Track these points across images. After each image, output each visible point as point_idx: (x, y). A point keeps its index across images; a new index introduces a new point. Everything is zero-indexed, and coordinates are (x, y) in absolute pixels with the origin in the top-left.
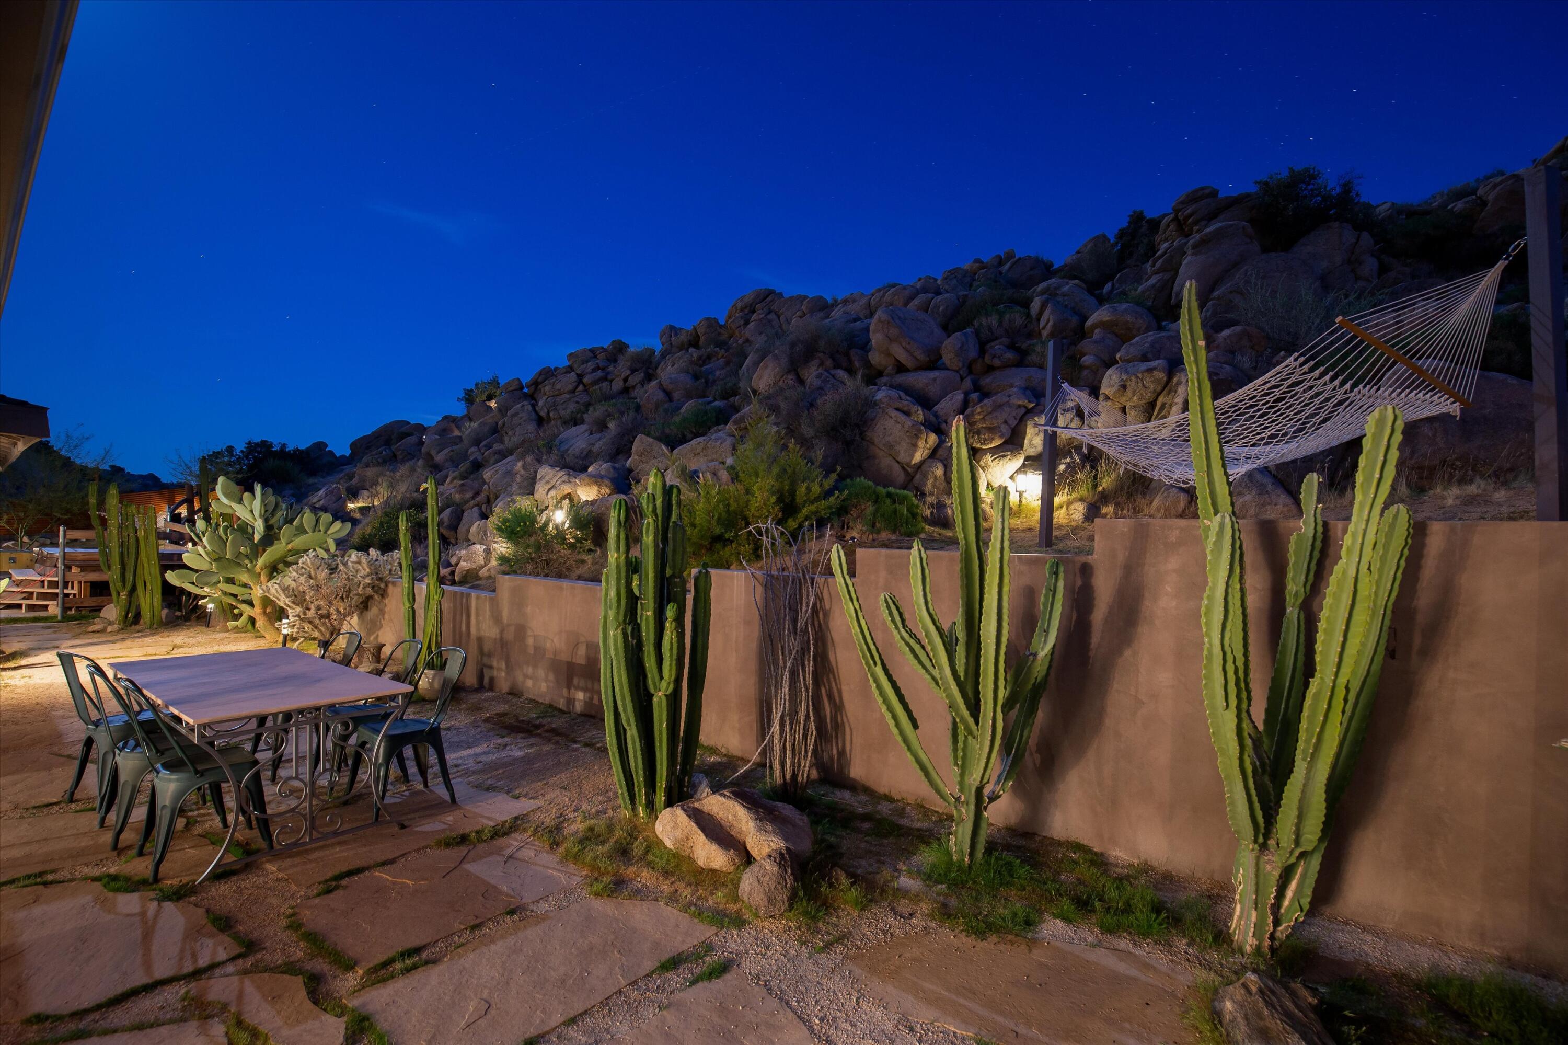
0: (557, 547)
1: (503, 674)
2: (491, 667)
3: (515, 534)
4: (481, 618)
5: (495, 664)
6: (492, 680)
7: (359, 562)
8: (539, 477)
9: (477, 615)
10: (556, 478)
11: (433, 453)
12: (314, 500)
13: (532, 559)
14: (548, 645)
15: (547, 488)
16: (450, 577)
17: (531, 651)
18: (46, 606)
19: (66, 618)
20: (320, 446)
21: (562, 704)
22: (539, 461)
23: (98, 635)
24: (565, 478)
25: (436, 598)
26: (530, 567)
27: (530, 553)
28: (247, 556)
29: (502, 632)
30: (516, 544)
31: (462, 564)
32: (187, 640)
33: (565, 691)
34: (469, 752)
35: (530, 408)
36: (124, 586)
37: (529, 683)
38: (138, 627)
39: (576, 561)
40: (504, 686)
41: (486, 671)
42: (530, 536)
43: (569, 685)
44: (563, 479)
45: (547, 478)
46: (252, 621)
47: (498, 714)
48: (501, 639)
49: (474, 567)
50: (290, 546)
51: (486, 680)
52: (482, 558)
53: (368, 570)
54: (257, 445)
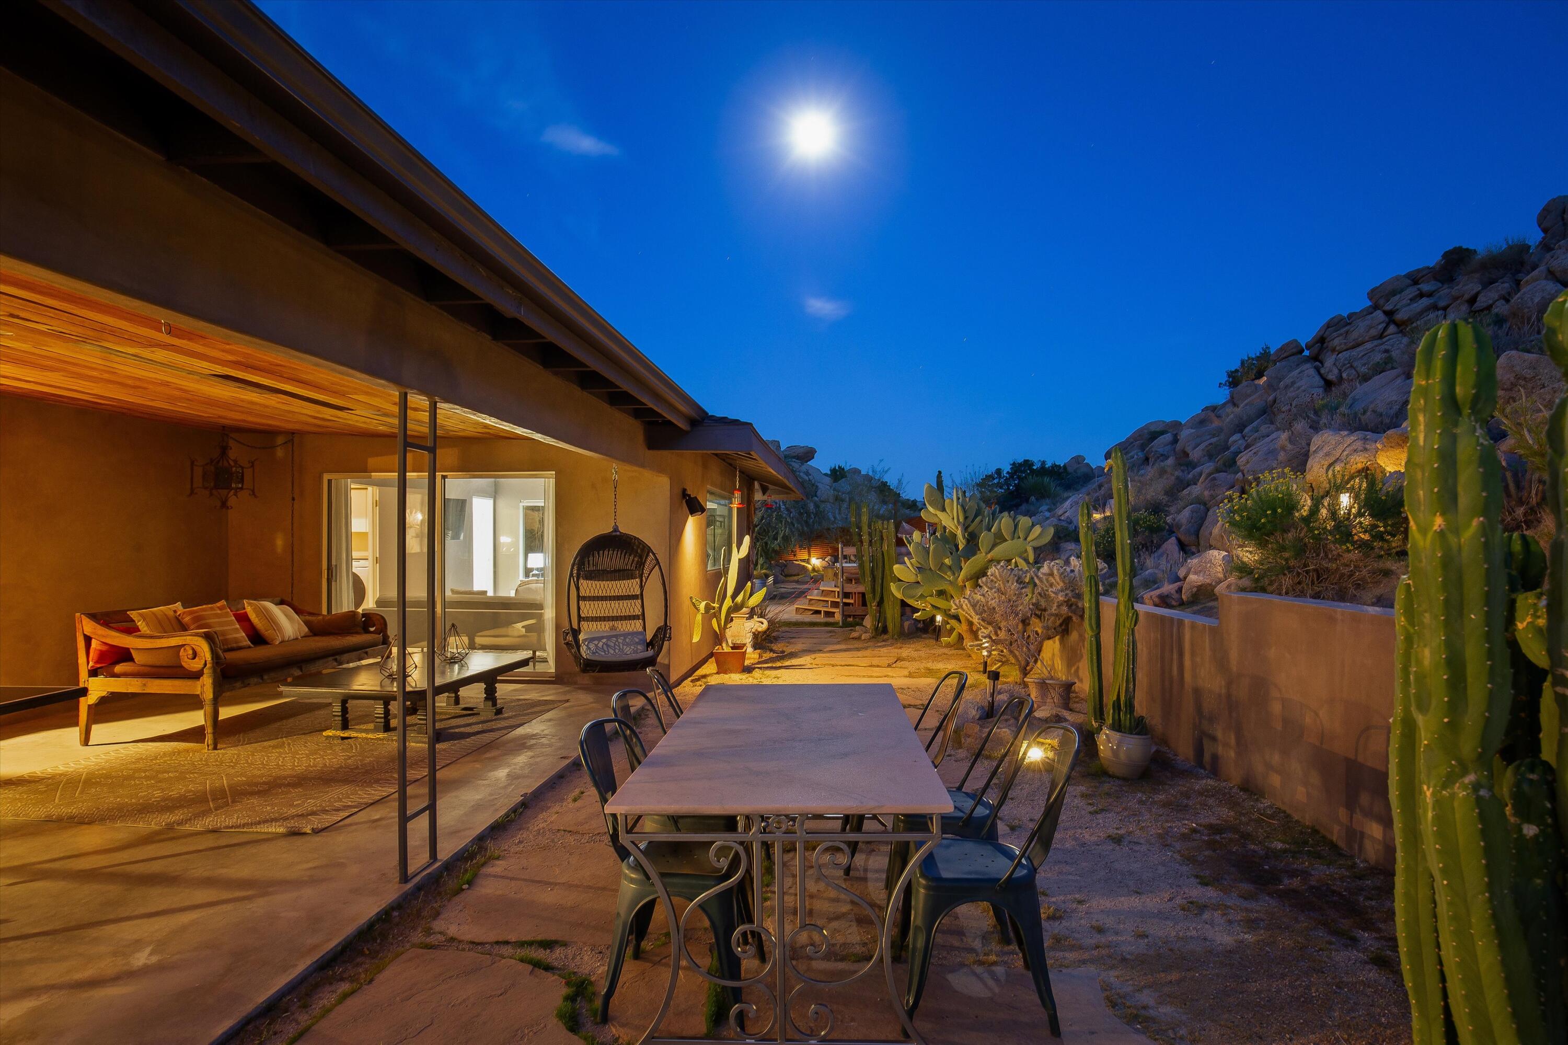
0: (1336, 549)
1: (1232, 754)
2: (1214, 739)
3: (1258, 529)
4: (1198, 659)
5: (1219, 735)
6: (1215, 758)
7: (1052, 574)
8: (1312, 448)
9: (1193, 654)
10: (1341, 447)
11: (1188, 449)
12: (1060, 512)
13: (1290, 569)
14: (1308, 720)
15: (1326, 463)
16: (1176, 596)
17: (1279, 727)
18: (834, 613)
19: (845, 624)
20: (1078, 460)
21: (1336, 834)
22: (1315, 428)
23: (855, 642)
24: (1359, 444)
25: (1127, 624)
26: (1287, 581)
27: (1287, 560)
28: (950, 567)
29: (1229, 684)
30: (1262, 544)
31: (1192, 577)
32: (914, 654)
33: (1342, 813)
34: (1135, 902)
35: (1312, 372)
36: (874, 599)
37: (1275, 780)
38: (886, 637)
39: (1374, 572)
40: (1234, 773)
41: (1206, 743)
42: (1285, 531)
43: (1351, 804)
44: (1354, 447)
45: (1326, 449)
46: (961, 638)
47: (1210, 827)
48: (1229, 696)
49: (1208, 581)
50: (989, 556)
51: (1207, 757)
52: (1220, 569)
53: (1062, 584)
54: (1020, 465)
